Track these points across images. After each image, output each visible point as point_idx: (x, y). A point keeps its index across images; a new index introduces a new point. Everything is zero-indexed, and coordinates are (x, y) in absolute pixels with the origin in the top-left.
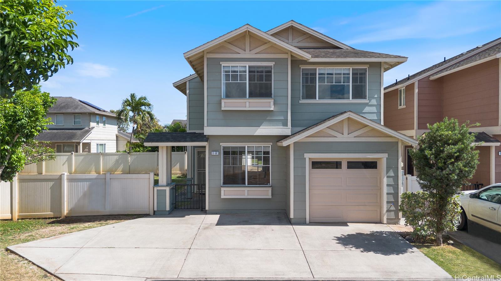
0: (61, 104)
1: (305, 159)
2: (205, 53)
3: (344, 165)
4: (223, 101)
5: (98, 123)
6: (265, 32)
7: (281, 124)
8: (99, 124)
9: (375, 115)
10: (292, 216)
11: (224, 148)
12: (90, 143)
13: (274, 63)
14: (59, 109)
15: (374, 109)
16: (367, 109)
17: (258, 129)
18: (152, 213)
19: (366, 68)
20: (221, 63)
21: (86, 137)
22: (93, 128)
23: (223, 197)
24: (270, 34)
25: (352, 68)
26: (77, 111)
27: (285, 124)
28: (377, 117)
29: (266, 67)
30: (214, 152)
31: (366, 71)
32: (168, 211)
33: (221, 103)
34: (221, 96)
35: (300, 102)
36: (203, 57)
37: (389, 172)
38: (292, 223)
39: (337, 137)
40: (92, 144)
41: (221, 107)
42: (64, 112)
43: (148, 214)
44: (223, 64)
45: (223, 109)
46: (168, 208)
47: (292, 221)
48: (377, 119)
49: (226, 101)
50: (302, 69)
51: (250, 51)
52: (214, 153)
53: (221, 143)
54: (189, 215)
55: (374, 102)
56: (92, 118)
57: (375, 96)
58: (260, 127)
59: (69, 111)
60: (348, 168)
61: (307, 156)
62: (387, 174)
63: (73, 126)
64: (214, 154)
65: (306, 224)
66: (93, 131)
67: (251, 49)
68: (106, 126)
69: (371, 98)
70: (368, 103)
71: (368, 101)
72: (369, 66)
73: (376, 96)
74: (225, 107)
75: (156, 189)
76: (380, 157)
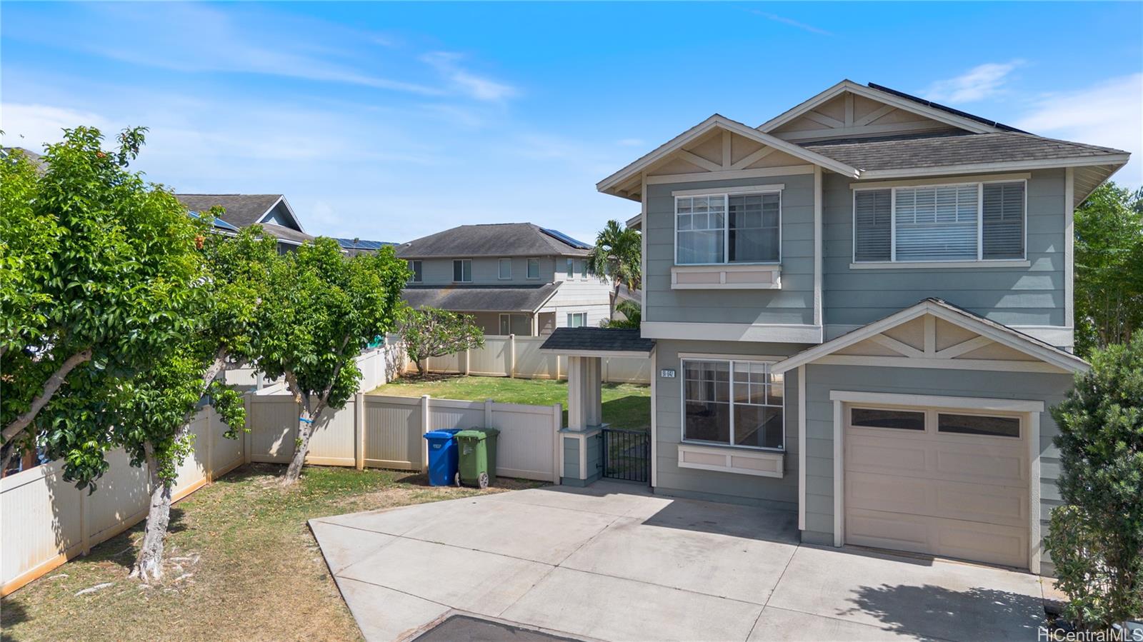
0: (510, 238)
1: (832, 402)
2: (644, 175)
3: (931, 422)
4: (674, 271)
5: (570, 273)
6: (756, 129)
7: (801, 319)
8: (574, 274)
9: (1049, 296)
10: (802, 526)
11: (687, 364)
12: (555, 313)
13: (782, 186)
14: (503, 249)
15: (1047, 283)
16: (1024, 282)
17: (747, 329)
18: (557, 481)
19: (1024, 183)
20: (673, 193)
21: (545, 301)
22: (560, 283)
23: (681, 464)
24: (766, 132)
25: (984, 185)
26: (532, 252)
27: (809, 319)
28: (1055, 302)
29: (767, 196)
30: (667, 372)
31: (1024, 188)
32: (585, 480)
33: (671, 275)
34: (674, 260)
35: (851, 267)
36: (641, 184)
37: (1046, 448)
38: (802, 540)
39: (908, 357)
40: (558, 315)
41: (671, 283)
42: (511, 254)
43: (550, 482)
44: (678, 196)
45: (674, 287)
46: (583, 476)
47: (804, 536)
48: (1054, 307)
49: (680, 271)
50: (856, 192)
51: (732, 164)
52: (666, 374)
53: (679, 354)
54: (616, 493)
55: (1045, 264)
56: (558, 263)
57: (1048, 251)
58: (753, 324)
59: (520, 252)
60: (940, 430)
61: (837, 397)
62: (1041, 453)
63: (527, 280)
64: (667, 376)
65: (833, 546)
66: (559, 289)
67: (734, 160)
68: (587, 279)
69: (1034, 256)
70: (1029, 267)
71: (1029, 262)
72: (1030, 177)
73: (1051, 250)
74: (677, 283)
75: (562, 436)
76: (1026, 410)
